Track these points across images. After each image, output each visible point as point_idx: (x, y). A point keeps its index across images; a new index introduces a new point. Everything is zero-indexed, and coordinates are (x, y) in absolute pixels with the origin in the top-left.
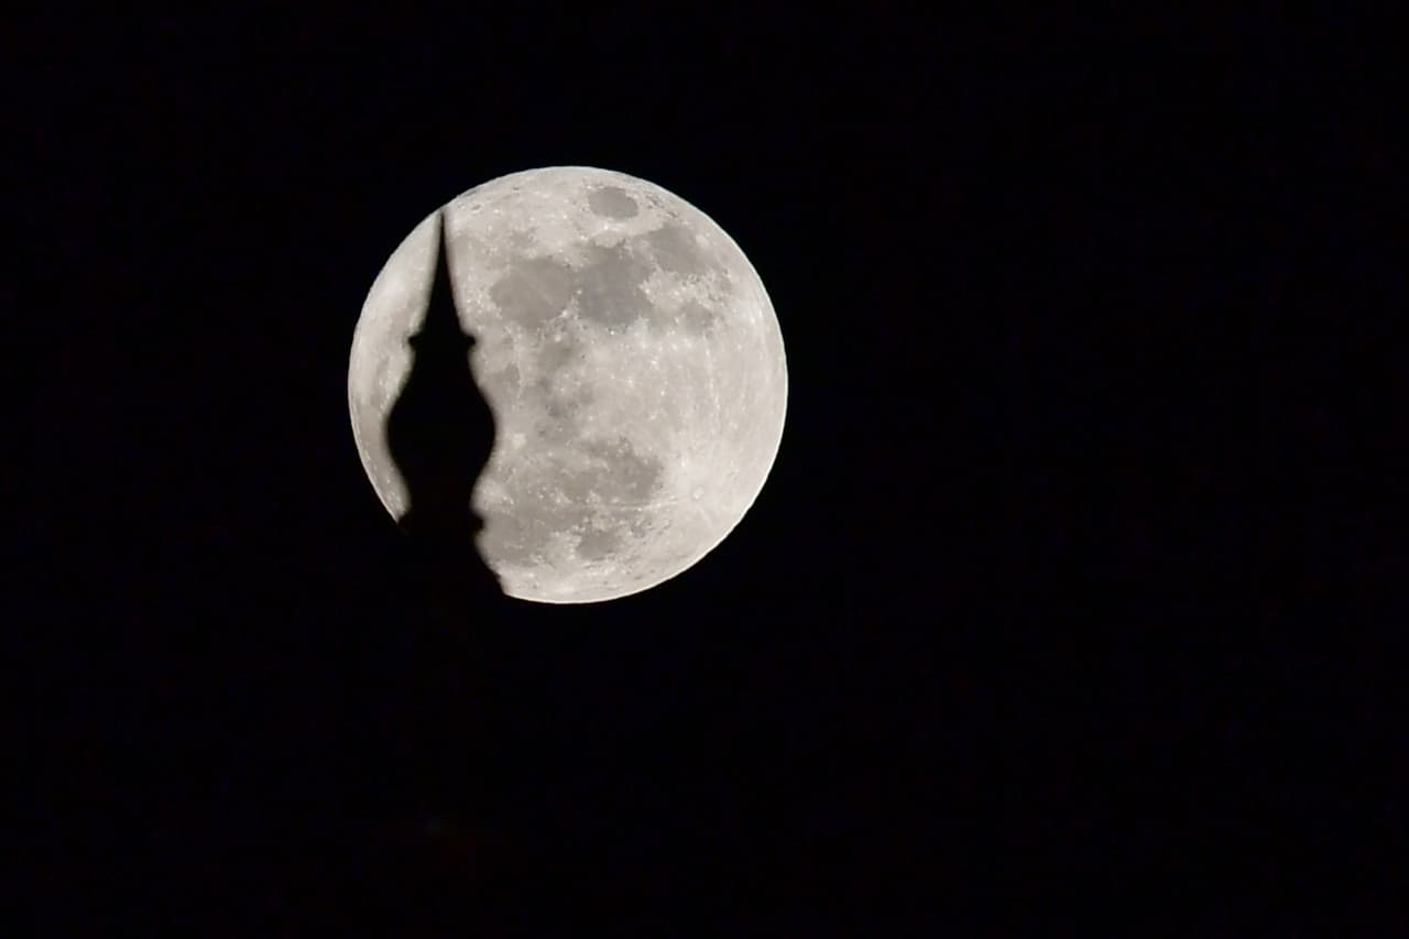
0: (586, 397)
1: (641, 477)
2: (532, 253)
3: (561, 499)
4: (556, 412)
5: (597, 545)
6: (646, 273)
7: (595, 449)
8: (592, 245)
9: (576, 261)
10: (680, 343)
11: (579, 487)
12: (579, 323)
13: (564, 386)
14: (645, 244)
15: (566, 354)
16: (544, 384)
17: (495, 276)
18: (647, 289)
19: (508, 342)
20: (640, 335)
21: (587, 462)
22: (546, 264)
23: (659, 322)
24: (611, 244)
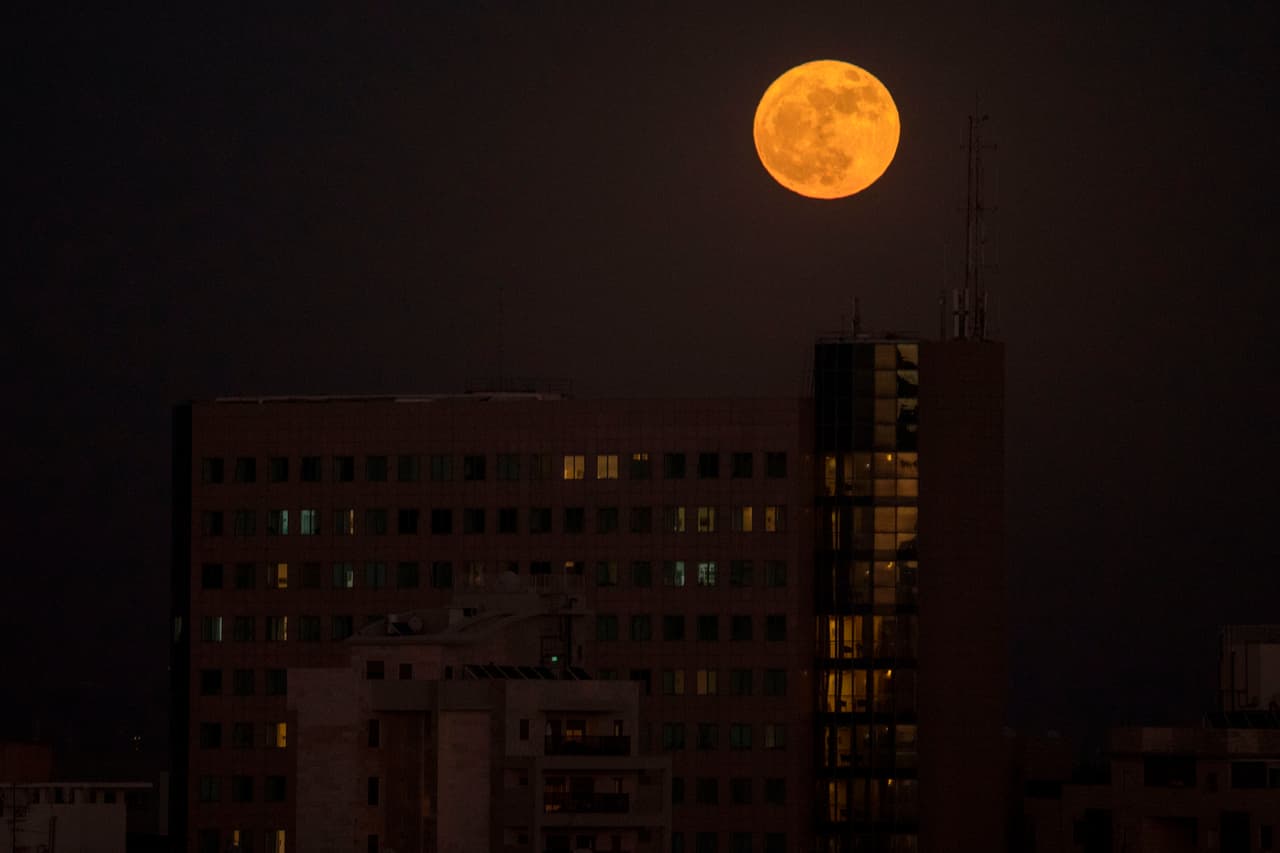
0: (832, 134)
1: (845, 162)
2: (823, 86)
3: (818, 164)
4: (821, 137)
5: (827, 181)
6: (859, 99)
7: (832, 150)
8: (843, 88)
9: (837, 92)
10: (866, 123)
11: (824, 161)
12: (834, 111)
13: (826, 129)
14: (861, 91)
15: (829, 120)
16: (819, 128)
17: (808, 92)
18: (859, 104)
19: (810, 113)
20: (853, 118)
21: (828, 154)
22: (827, 91)
23: (860, 114)
24: (849, 88)
